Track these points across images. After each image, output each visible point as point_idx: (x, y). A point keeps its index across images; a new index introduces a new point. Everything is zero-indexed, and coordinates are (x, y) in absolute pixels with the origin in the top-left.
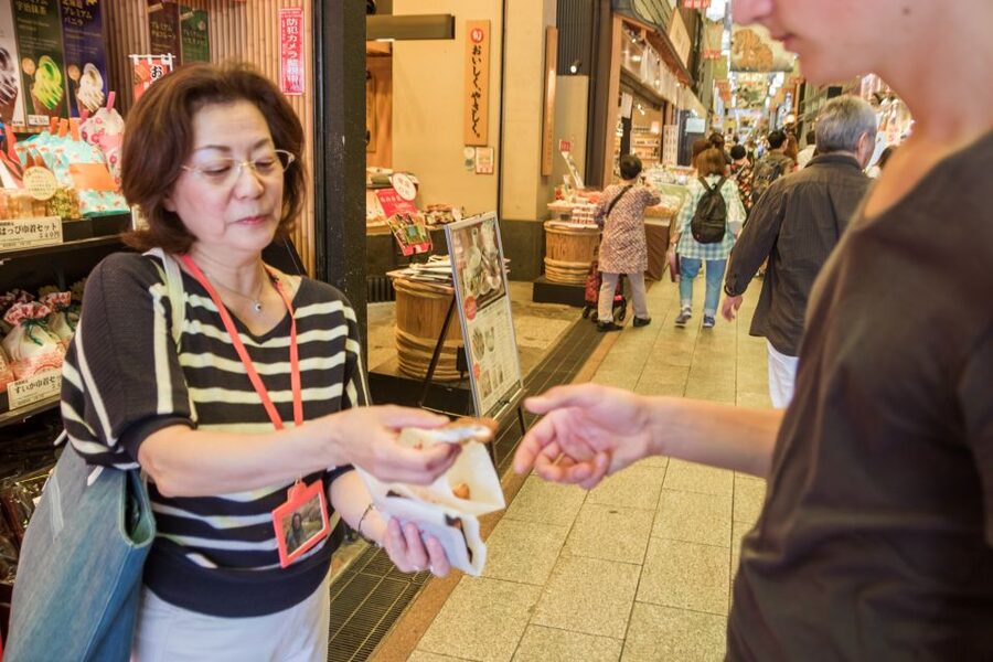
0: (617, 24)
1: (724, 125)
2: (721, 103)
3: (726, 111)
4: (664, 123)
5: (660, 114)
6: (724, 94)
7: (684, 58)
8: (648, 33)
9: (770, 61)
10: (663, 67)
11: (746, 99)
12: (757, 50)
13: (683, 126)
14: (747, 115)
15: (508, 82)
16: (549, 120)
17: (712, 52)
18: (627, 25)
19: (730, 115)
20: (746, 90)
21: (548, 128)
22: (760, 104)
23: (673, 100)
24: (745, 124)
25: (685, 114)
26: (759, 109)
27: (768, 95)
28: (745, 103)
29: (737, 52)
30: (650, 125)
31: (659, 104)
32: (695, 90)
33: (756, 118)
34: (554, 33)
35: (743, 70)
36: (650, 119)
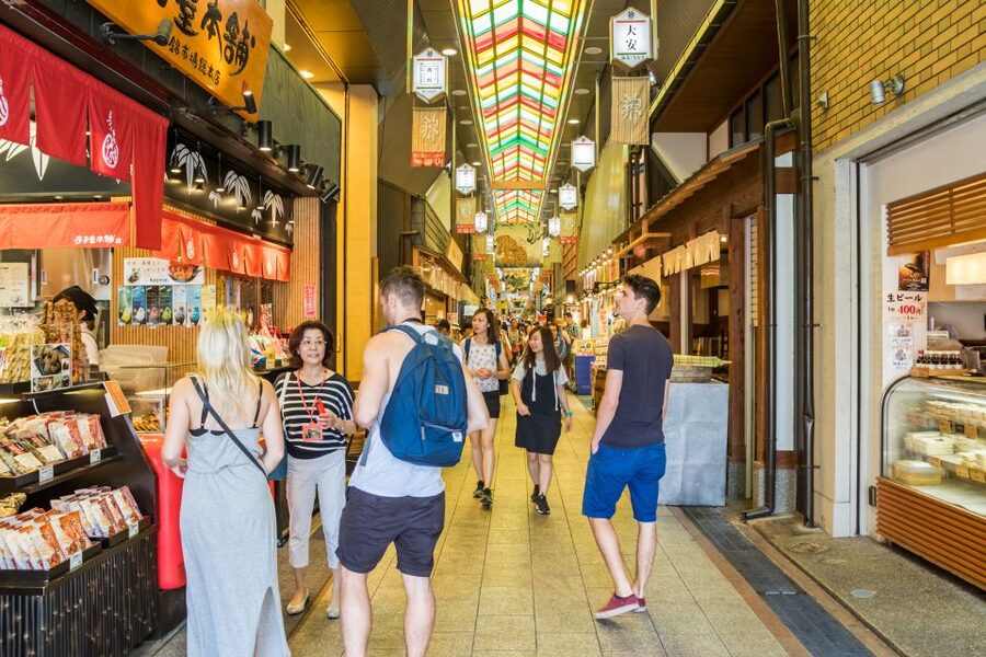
0: (416, 253)
1: (498, 307)
2: (493, 290)
3: (499, 295)
4: (447, 311)
5: (444, 305)
6: (494, 283)
7: (459, 268)
8: (435, 259)
9: (525, 259)
10: (445, 275)
11: (513, 285)
12: (514, 251)
13: (462, 311)
14: (517, 297)
15: (348, 292)
16: (376, 316)
17: (480, 255)
18: (421, 254)
19: (502, 298)
20: (513, 277)
21: (375, 321)
22: (525, 289)
23: (453, 295)
24: (517, 304)
25: (463, 304)
26: (526, 292)
27: (531, 280)
28: (513, 288)
29: (499, 253)
30: (436, 312)
31: (442, 298)
32: (469, 284)
33: (525, 299)
34: (376, 261)
35: (506, 266)
36: (436, 309)
